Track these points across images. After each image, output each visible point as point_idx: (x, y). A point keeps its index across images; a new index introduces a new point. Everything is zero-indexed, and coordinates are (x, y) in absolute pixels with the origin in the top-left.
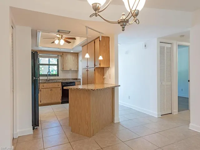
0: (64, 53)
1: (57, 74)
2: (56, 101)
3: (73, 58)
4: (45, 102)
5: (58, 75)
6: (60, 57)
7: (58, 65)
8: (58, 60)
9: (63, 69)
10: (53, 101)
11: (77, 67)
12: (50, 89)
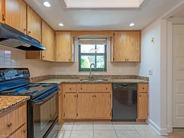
0: (116, 32)
1: (104, 67)
2: (102, 117)
3: (132, 39)
4: (84, 117)
5: (105, 70)
6: (109, 42)
7: (105, 55)
8: (106, 46)
9: (114, 60)
10: (96, 117)
11: (138, 55)
12: (93, 94)
